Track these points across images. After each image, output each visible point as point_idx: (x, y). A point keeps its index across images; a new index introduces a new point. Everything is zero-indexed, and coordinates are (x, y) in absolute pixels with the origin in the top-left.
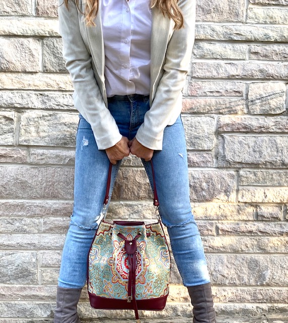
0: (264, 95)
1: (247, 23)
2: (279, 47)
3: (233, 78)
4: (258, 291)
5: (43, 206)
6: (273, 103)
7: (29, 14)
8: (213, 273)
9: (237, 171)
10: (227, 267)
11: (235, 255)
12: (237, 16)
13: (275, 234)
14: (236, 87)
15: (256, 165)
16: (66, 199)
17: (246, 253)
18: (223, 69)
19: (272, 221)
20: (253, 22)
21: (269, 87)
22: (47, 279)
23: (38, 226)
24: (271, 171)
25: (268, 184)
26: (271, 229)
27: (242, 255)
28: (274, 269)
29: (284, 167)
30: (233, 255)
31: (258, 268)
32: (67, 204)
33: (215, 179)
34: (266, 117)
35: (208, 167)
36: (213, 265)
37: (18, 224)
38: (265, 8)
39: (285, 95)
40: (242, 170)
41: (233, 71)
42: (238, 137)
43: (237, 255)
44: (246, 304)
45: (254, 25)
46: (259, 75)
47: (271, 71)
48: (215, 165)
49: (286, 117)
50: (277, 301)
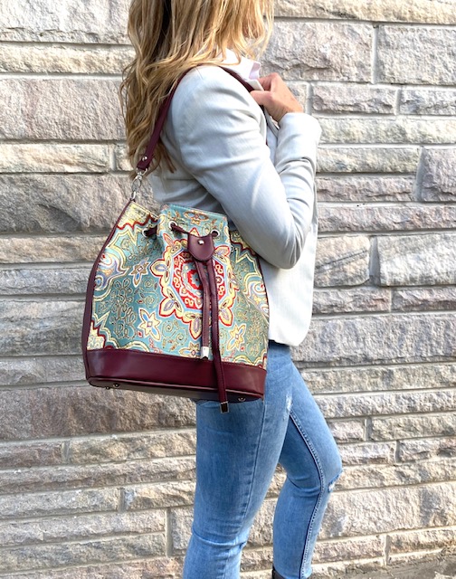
0: (337, 258)
2: (359, 180)
4: (330, 546)
6: (350, 269)
13: (355, 461)
15: (325, 363)
16: (20, 440)
19: (350, 443)
21: (344, 246)
24: (349, 370)
25: (344, 390)
26: (348, 454)
28: (353, 513)
29: (368, 363)
31: (330, 514)
32: (22, 447)
34: (339, 290)
38: (337, 117)
39: (368, 255)
40: (304, 371)
46: (329, 226)
47: (347, 219)
49: (369, 289)
50: (359, 557)
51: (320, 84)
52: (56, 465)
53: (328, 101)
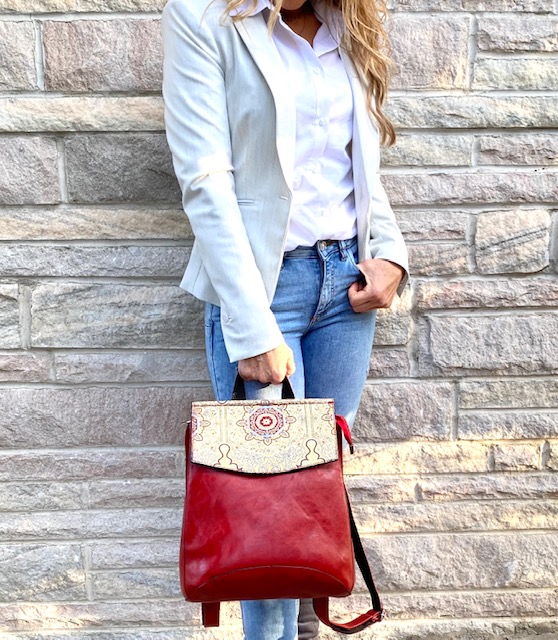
0: (507, 238)
1: (472, 91)
2: (538, 138)
3: (446, 203)
4: (495, 597)
5: (86, 461)
6: (524, 252)
7: (30, 88)
8: (412, 569)
9: (456, 382)
10: (438, 557)
11: (452, 535)
12: (453, 77)
13: (528, 495)
14: (452, 223)
15: (491, 371)
16: (129, 446)
17: (472, 531)
18: (426, 187)
19: (521, 472)
20: (485, 88)
21: (517, 221)
22: (102, 590)
23: (79, 496)
24: (521, 381)
25: (514, 404)
26: (519, 486)
27: (465, 534)
28: (524, 557)
29: (545, 373)
30: (447, 536)
31: (495, 557)
32: (131, 454)
33: (413, 399)
34: (510, 279)
35: (399, 377)
36: (411, 554)
37: (41, 494)
38: (509, 57)
39: (548, 234)
40: (464, 380)
41: (444, 190)
42: (457, 318)
43: (456, 535)
44: (472, 620)
45: (487, 94)
46: (498, 196)
47: (521, 187)
48: (413, 373)
49: (549, 278)
50: (531, 614)
51: (487, 16)
52: (169, 477)
53: (496, 37)
